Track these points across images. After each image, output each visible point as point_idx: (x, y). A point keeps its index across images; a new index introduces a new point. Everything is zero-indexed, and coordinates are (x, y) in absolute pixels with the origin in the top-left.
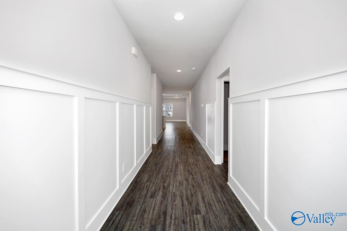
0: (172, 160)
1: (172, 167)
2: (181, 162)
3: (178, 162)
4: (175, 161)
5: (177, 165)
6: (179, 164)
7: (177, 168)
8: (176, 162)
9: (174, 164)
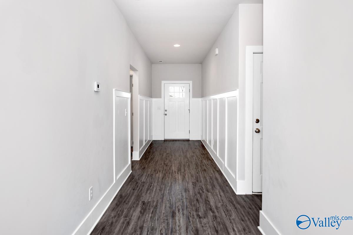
0: (187, 175)
1: (184, 168)
2: (174, 173)
3: (178, 173)
4: (182, 174)
5: (179, 170)
6: (176, 171)
7: (178, 167)
8: (180, 173)
9: (183, 171)
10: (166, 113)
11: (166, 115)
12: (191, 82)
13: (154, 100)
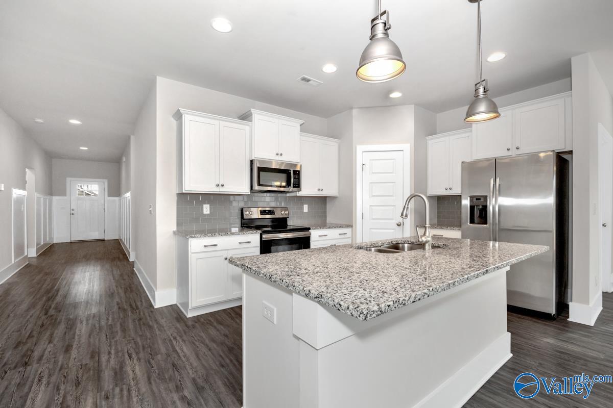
10: (72, 212)
11: (73, 214)
12: (106, 181)
13: (55, 198)
